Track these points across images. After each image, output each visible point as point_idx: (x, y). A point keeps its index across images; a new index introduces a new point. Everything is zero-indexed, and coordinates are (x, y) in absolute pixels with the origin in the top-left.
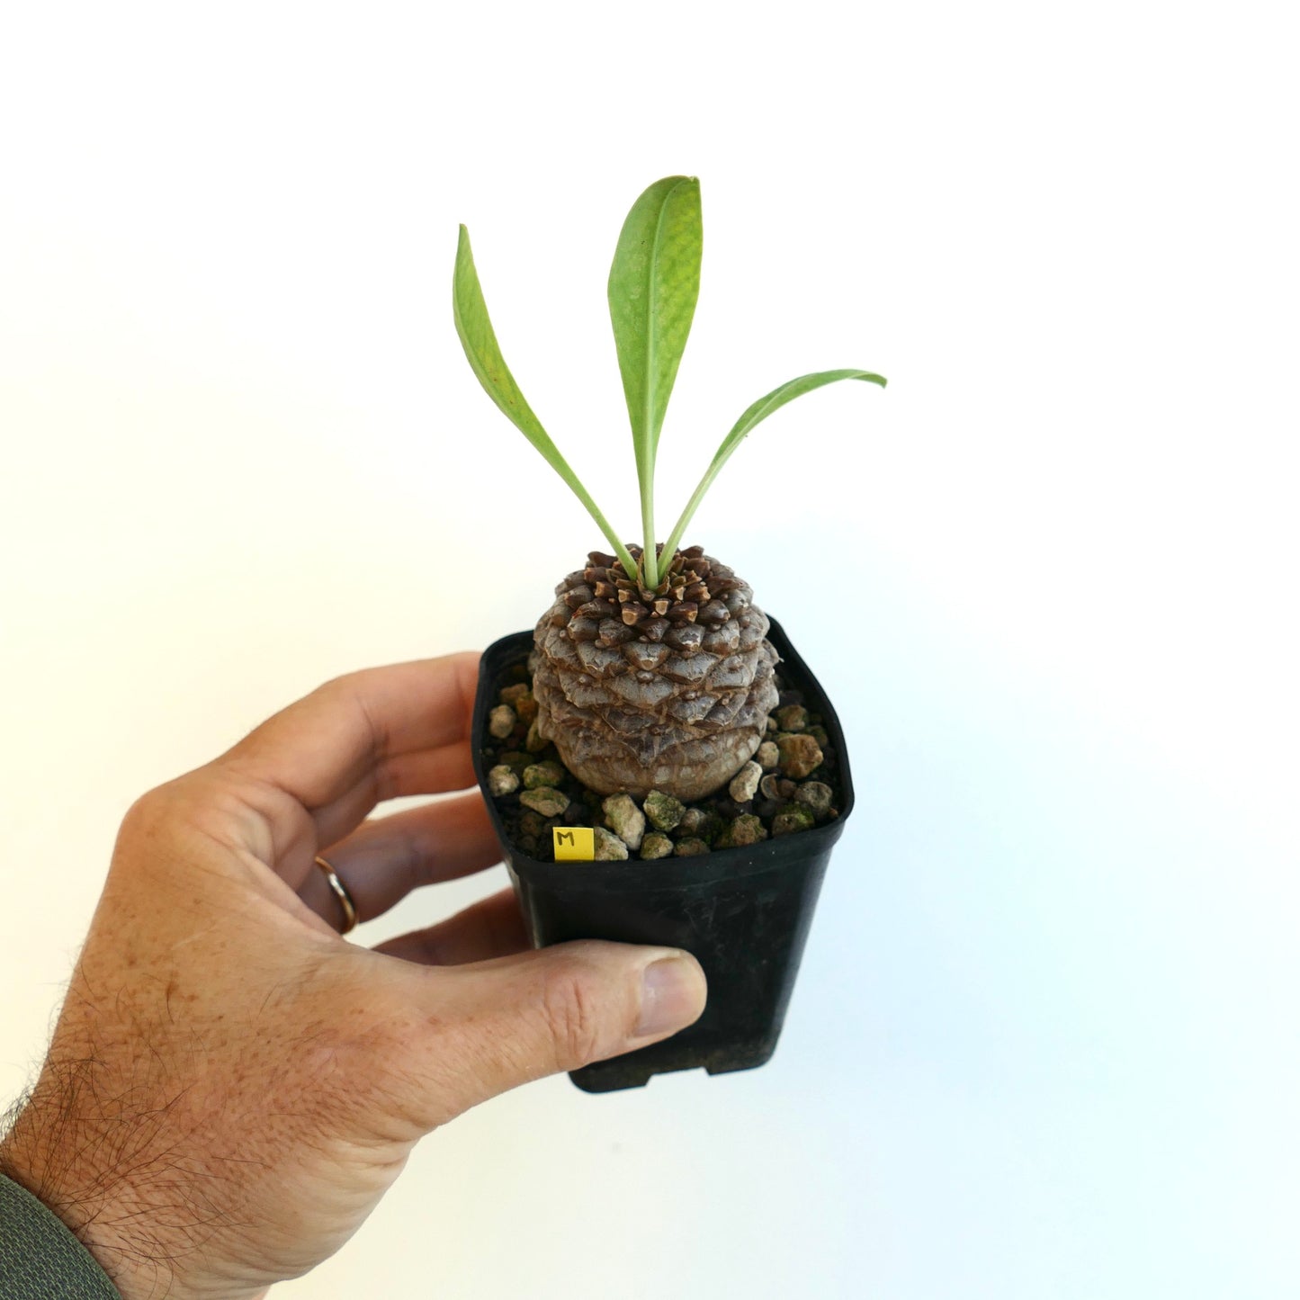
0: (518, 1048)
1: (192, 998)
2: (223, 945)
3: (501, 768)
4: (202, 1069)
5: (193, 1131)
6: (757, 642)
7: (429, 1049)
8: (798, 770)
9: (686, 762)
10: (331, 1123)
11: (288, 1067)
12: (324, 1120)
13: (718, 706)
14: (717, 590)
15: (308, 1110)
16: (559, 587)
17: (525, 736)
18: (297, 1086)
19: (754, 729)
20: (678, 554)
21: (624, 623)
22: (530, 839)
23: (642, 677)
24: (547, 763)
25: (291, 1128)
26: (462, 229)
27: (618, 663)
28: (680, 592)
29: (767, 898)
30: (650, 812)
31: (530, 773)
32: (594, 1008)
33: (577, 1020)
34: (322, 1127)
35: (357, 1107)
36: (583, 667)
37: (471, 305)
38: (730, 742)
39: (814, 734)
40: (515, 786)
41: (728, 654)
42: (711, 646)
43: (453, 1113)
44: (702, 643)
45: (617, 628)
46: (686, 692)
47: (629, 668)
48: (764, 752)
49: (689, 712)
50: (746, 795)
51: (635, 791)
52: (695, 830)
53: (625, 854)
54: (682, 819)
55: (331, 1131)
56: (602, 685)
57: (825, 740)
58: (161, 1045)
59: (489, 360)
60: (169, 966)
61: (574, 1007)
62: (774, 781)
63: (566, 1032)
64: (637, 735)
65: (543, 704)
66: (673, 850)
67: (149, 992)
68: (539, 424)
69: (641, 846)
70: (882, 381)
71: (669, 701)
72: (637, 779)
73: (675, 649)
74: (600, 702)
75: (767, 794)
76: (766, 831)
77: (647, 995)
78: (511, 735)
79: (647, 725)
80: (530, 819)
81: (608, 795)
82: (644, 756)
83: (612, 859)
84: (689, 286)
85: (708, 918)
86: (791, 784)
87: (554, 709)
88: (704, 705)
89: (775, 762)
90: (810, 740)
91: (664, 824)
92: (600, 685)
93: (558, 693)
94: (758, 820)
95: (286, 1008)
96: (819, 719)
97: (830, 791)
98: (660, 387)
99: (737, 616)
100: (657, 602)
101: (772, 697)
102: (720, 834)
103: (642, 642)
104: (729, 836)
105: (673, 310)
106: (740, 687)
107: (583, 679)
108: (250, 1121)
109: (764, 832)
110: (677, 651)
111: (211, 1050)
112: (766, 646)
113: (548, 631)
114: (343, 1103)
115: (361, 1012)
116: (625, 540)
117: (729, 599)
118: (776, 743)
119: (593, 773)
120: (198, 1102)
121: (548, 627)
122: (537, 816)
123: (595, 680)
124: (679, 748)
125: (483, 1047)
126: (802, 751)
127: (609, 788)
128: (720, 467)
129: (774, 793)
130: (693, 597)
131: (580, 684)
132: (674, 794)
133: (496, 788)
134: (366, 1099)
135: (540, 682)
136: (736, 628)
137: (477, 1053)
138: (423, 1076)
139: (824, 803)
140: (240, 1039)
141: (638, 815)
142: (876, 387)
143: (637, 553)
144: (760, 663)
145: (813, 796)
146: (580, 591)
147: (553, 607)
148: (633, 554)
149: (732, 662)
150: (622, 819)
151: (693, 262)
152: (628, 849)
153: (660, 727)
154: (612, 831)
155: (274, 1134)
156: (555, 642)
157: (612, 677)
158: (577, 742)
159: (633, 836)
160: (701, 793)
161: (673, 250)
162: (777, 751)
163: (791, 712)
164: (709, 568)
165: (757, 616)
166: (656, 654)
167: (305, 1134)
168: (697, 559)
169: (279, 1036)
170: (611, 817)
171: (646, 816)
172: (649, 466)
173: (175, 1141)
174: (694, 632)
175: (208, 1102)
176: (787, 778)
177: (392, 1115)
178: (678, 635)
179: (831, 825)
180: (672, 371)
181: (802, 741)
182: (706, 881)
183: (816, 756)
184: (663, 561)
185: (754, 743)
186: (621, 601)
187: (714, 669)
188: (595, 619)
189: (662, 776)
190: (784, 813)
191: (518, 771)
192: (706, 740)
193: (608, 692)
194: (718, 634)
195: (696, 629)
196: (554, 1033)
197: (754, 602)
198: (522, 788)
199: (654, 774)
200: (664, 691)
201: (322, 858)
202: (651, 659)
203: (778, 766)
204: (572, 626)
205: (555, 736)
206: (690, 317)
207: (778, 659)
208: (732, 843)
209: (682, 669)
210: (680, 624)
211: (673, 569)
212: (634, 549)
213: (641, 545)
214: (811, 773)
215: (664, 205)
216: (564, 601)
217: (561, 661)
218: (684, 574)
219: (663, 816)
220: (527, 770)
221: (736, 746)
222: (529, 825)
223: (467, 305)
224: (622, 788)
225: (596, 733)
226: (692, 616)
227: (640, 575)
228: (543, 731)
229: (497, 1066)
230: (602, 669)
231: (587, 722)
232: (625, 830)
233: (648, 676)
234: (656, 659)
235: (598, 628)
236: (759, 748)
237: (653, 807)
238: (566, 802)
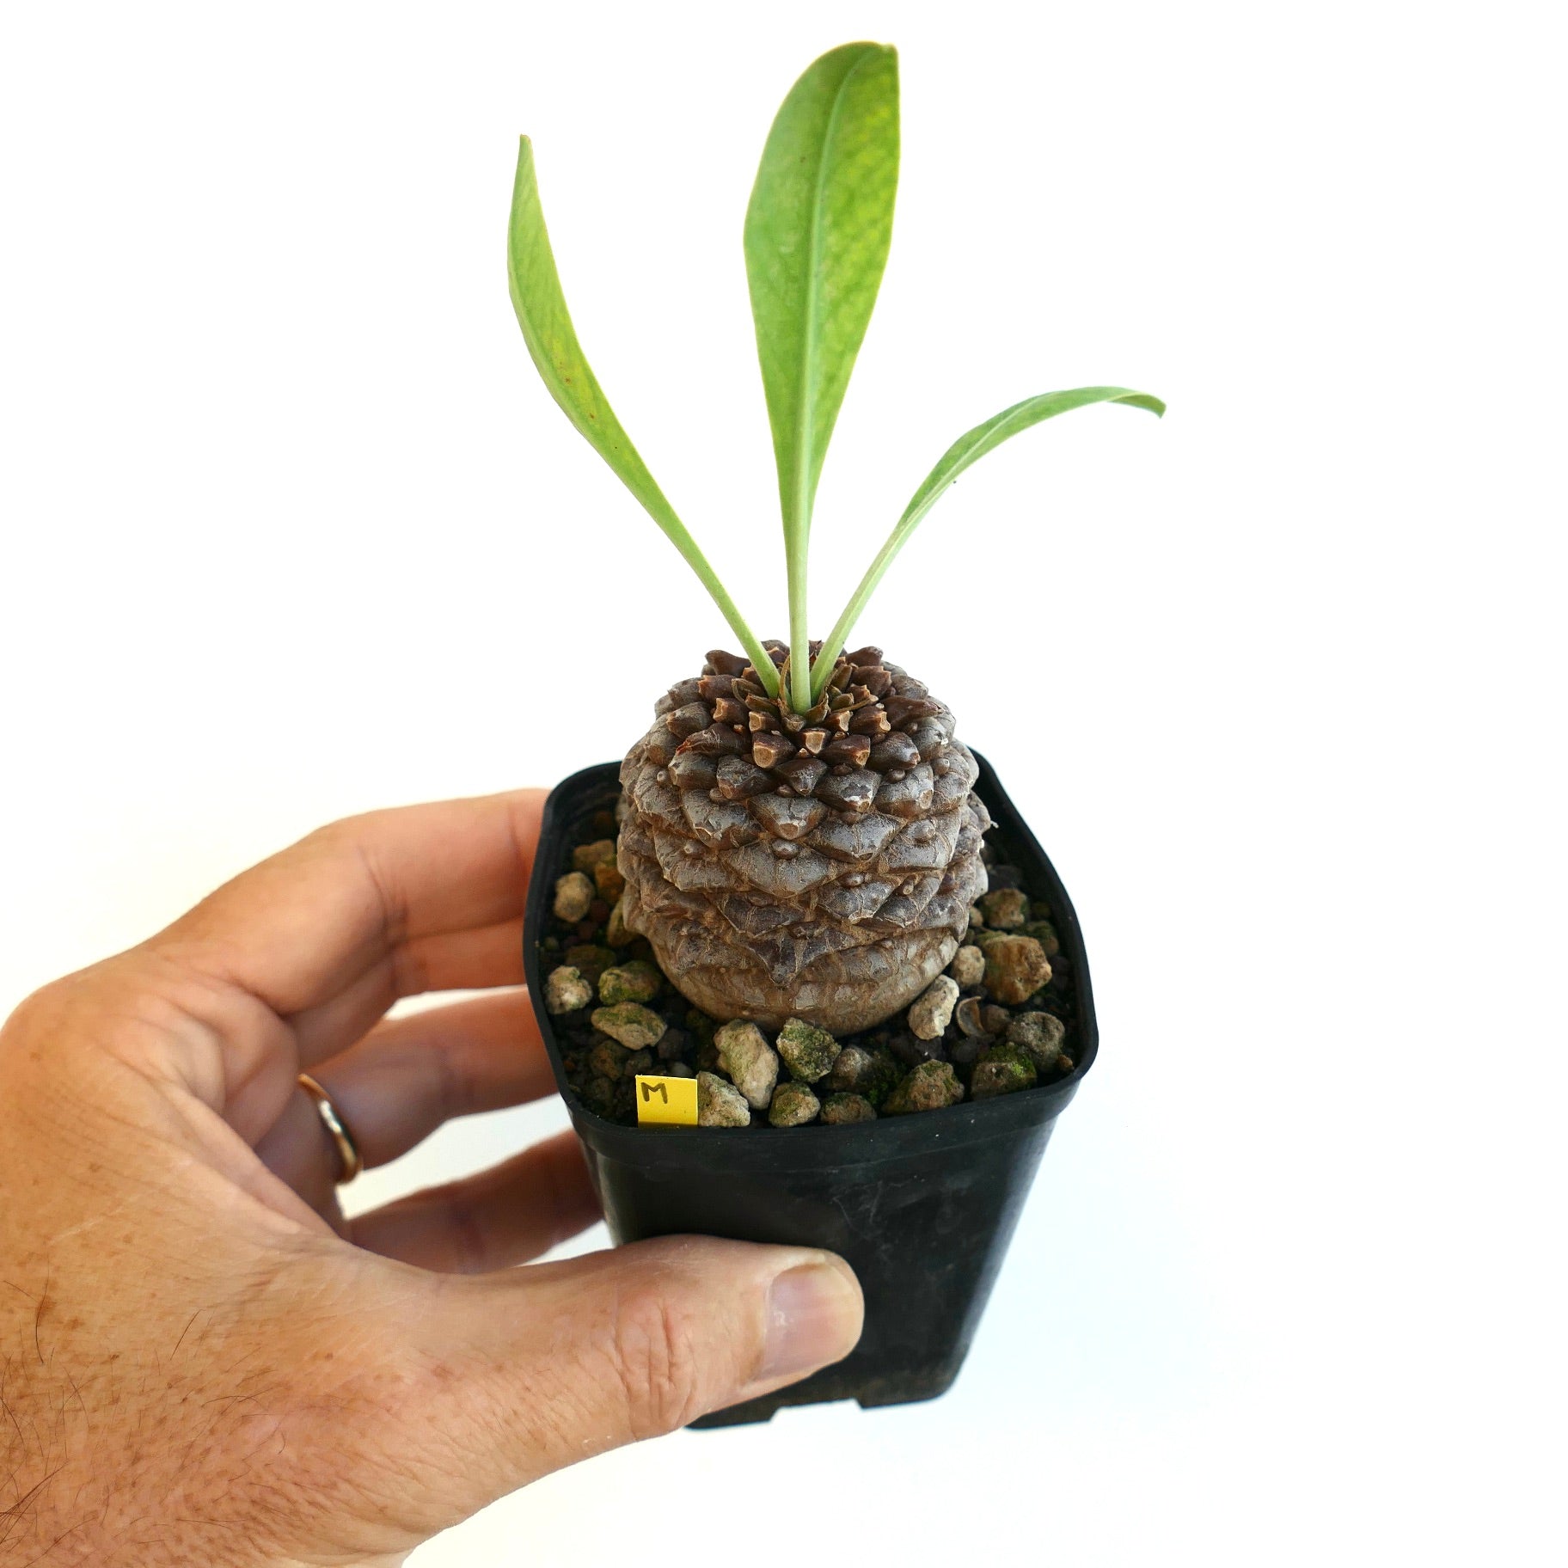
0: (569, 1413)
1: (75, 1324)
2: (128, 1240)
3: (566, 971)
4: (78, 1440)
5: (57, 1541)
6: (959, 799)
7: (431, 1419)
8: (1013, 991)
9: (844, 978)
10: (272, 1533)
11: (210, 1442)
12: (261, 1529)
13: (897, 896)
14: (900, 717)
15: (238, 1513)
16: (661, 702)
17: (605, 921)
18: (221, 1474)
19: (951, 930)
20: (844, 658)
21: (755, 764)
22: (604, 1084)
23: (780, 849)
24: (636, 965)
25: (210, 1540)
26: (524, 142)
27: (745, 827)
28: (844, 718)
29: (959, 1183)
30: (786, 1052)
31: (608, 980)
32: (691, 1348)
33: (665, 1369)
34: (260, 1541)
35: (313, 1511)
36: (690, 830)
37: (533, 262)
38: (913, 950)
39: (1037, 935)
40: (586, 999)
41: (916, 818)
42: (888, 804)
43: (466, 1512)
44: (875, 800)
45: (743, 773)
46: (849, 874)
47: (762, 835)
48: (964, 962)
49: (851, 906)
50: (934, 1031)
51: (765, 1017)
52: (854, 1081)
53: (744, 1117)
54: (836, 1063)
55: (273, 1546)
56: (719, 859)
57: (1054, 944)
58: (21, 1397)
59: (558, 347)
60: (44, 1271)
61: (661, 1348)
62: (976, 1007)
63: (646, 1386)
64: (770, 937)
65: (630, 880)
66: (819, 1114)
67: (11, 1311)
68: (633, 452)
69: (770, 1104)
70: (1155, 406)
71: (822, 888)
72: (767, 1001)
73: (833, 807)
74: (714, 884)
75: (966, 1027)
76: (962, 1086)
77: (772, 1320)
78: (587, 918)
79: (786, 924)
80: (605, 1053)
81: (724, 1022)
82: (779, 970)
83: (725, 1124)
84: (874, 235)
85: (868, 1210)
86: (1002, 1013)
87: (646, 889)
88: (874, 896)
89: (979, 976)
90: (1033, 945)
91: (807, 1071)
92: (715, 859)
93: (651, 865)
94: (950, 1067)
95: (216, 1343)
96: (1045, 911)
97: (1062, 1028)
98: (824, 395)
99: (930, 758)
100: (809, 734)
101: (978, 879)
102: (892, 1087)
103: (783, 796)
104: (906, 1092)
105: (847, 274)
106: (932, 869)
107: (689, 848)
108: (147, 1529)
109: (959, 1089)
110: (836, 811)
111: (95, 1410)
112: (973, 803)
113: (640, 770)
114: (295, 1503)
115: (329, 1356)
116: (760, 635)
117: (919, 731)
118: (981, 948)
119: (703, 988)
120: (67, 1495)
121: (641, 763)
122: (615, 1047)
123: (708, 850)
124: (835, 958)
125: (515, 1413)
126: (1020, 963)
127: (726, 1012)
128: (913, 527)
129: (975, 1025)
130: (863, 728)
131: (684, 855)
132: (825, 1024)
133: (556, 1002)
134: (330, 1498)
135: (627, 848)
136: (928, 777)
137: (507, 1422)
138: (420, 1461)
139: (1052, 1046)
140: (142, 1393)
141: (768, 1057)
142: (1147, 415)
143: (781, 655)
144: (963, 830)
145: (1035, 1036)
146: (691, 711)
147: (650, 734)
148: (773, 656)
149: (920, 830)
150: (744, 1062)
151: (883, 195)
152: (751, 1109)
153: (806, 925)
154: (728, 1078)
155: (180, 1551)
156: (648, 790)
157: (734, 847)
158: (678, 942)
159: (758, 1088)
160: (866, 1023)
161: (852, 175)
162: (983, 960)
163: (1004, 897)
164: (890, 681)
165: (960, 758)
166: (803, 815)
167: (231, 1550)
168: (871, 667)
169: (200, 1391)
170: (728, 1058)
171: (781, 1058)
172: (802, 523)
173: (28, 1557)
174: (863, 783)
175: (83, 1494)
176: (995, 1002)
177: (369, 1520)
178: (839, 786)
179: (1062, 1081)
180: (842, 373)
181: (1022, 948)
182: (869, 1160)
183: (1042, 971)
184: (819, 670)
185: (948, 949)
186: (752, 729)
187: (893, 840)
188: (712, 756)
189: (806, 999)
190: (991, 1060)
191: (590, 975)
192: (876, 946)
193: (728, 870)
194: (900, 787)
195: (866, 777)
196: (629, 1389)
197: (956, 736)
198: (595, 1003)
199: (795, 995)
200: (813, 872)
201: (312, 1076)
202: (795, 823)
203: (982, 984)
204: (676, 765)
205: (647, 929)
206: (873, 288)
207: (989, 822)
208: (910, 1107)
209: (843, 839)
210: (842, 768)
211: (835, 683)
212: (776, 649)
213: (787, 643)
214: (1032, 997)
215: (840, 96)
216: (665, 726)
217: (657, 818)
218: (852, 691)
219: (806, 1059)
220: (604, 976)
221: (922, 955)
222: (604, 1062)
223: (527, 261)
224: (745, 1013)
225: (706, 929)
226: (861, 757)
227: (785, 689)
228: (629, 921)
229: (537, 1440)
230: (719, 835)
231: (693, 913)
232: (748, 1078)
233: (790, 848)
234: (803, 823)
235: (715, 770)
236: (956, 956)
237: (791, 1045)
238: (662, 1028)
